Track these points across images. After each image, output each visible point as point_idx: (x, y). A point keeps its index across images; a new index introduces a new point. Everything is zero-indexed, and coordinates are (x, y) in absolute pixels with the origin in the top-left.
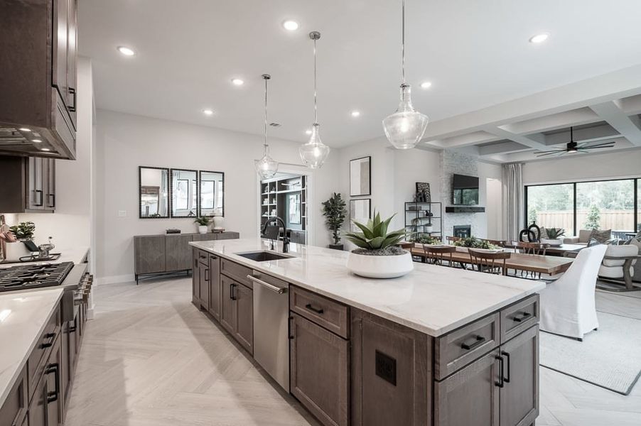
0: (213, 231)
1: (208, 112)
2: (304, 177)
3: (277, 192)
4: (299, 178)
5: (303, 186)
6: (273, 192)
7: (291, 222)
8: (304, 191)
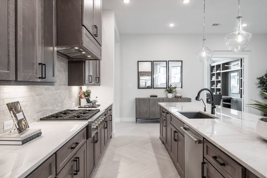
0: (175, 97)
1: (172, 25)
2: (241, 59)
3: (222, 71)
4: (238, 60)
5: (241, 67)
6: (218, 71)
7: (232, 92)
8: (241, 69)
